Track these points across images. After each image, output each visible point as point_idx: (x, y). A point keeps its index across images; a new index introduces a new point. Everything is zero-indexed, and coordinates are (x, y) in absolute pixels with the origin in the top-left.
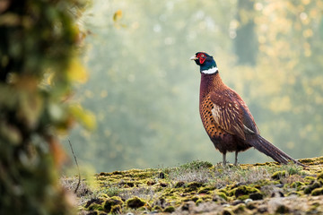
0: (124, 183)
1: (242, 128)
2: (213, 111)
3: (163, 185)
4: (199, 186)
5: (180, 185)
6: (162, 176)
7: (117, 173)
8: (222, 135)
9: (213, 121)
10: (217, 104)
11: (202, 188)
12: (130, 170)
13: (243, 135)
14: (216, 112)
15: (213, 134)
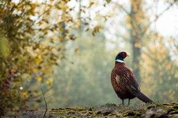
0: (70, 113)
1: (131, 87)
2: (116, 78)
3: (91, 113)
4: (109, 113)
5: (99, 113)
6: (91, 110)
7: (67, 109)
8: (121, 91)
9: (116, 83)
10: (118, 75)
11: (110, 114)
12: (75, 107)
13: (131, 91)
14: (117, 78)
15: (116, 90)
